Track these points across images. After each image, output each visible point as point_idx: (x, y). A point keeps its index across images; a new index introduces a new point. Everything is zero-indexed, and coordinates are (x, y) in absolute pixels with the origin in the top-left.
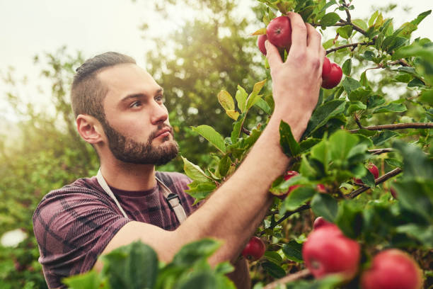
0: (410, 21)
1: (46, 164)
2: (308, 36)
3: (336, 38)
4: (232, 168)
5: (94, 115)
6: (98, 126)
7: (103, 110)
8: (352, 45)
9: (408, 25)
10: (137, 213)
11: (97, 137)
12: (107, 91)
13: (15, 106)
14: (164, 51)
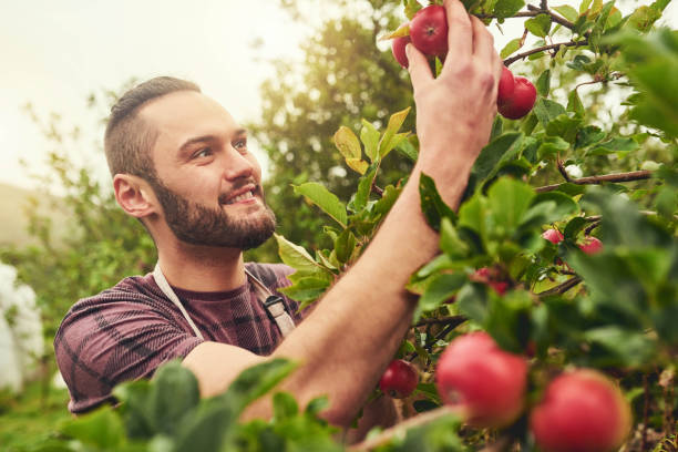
0: (649, 4)
1: (111, 259)
2: (474, 37)
3: (524, 37)
4: (357, 250)
5: (138, 175)
6: (145, 190)
7: (153, 164)
8: (552, 47)
9: (645, 9)
10: (215, 327)
11: (146, 207)
12: (157, 136)
13: (62, 172)
14: (289, 80)
